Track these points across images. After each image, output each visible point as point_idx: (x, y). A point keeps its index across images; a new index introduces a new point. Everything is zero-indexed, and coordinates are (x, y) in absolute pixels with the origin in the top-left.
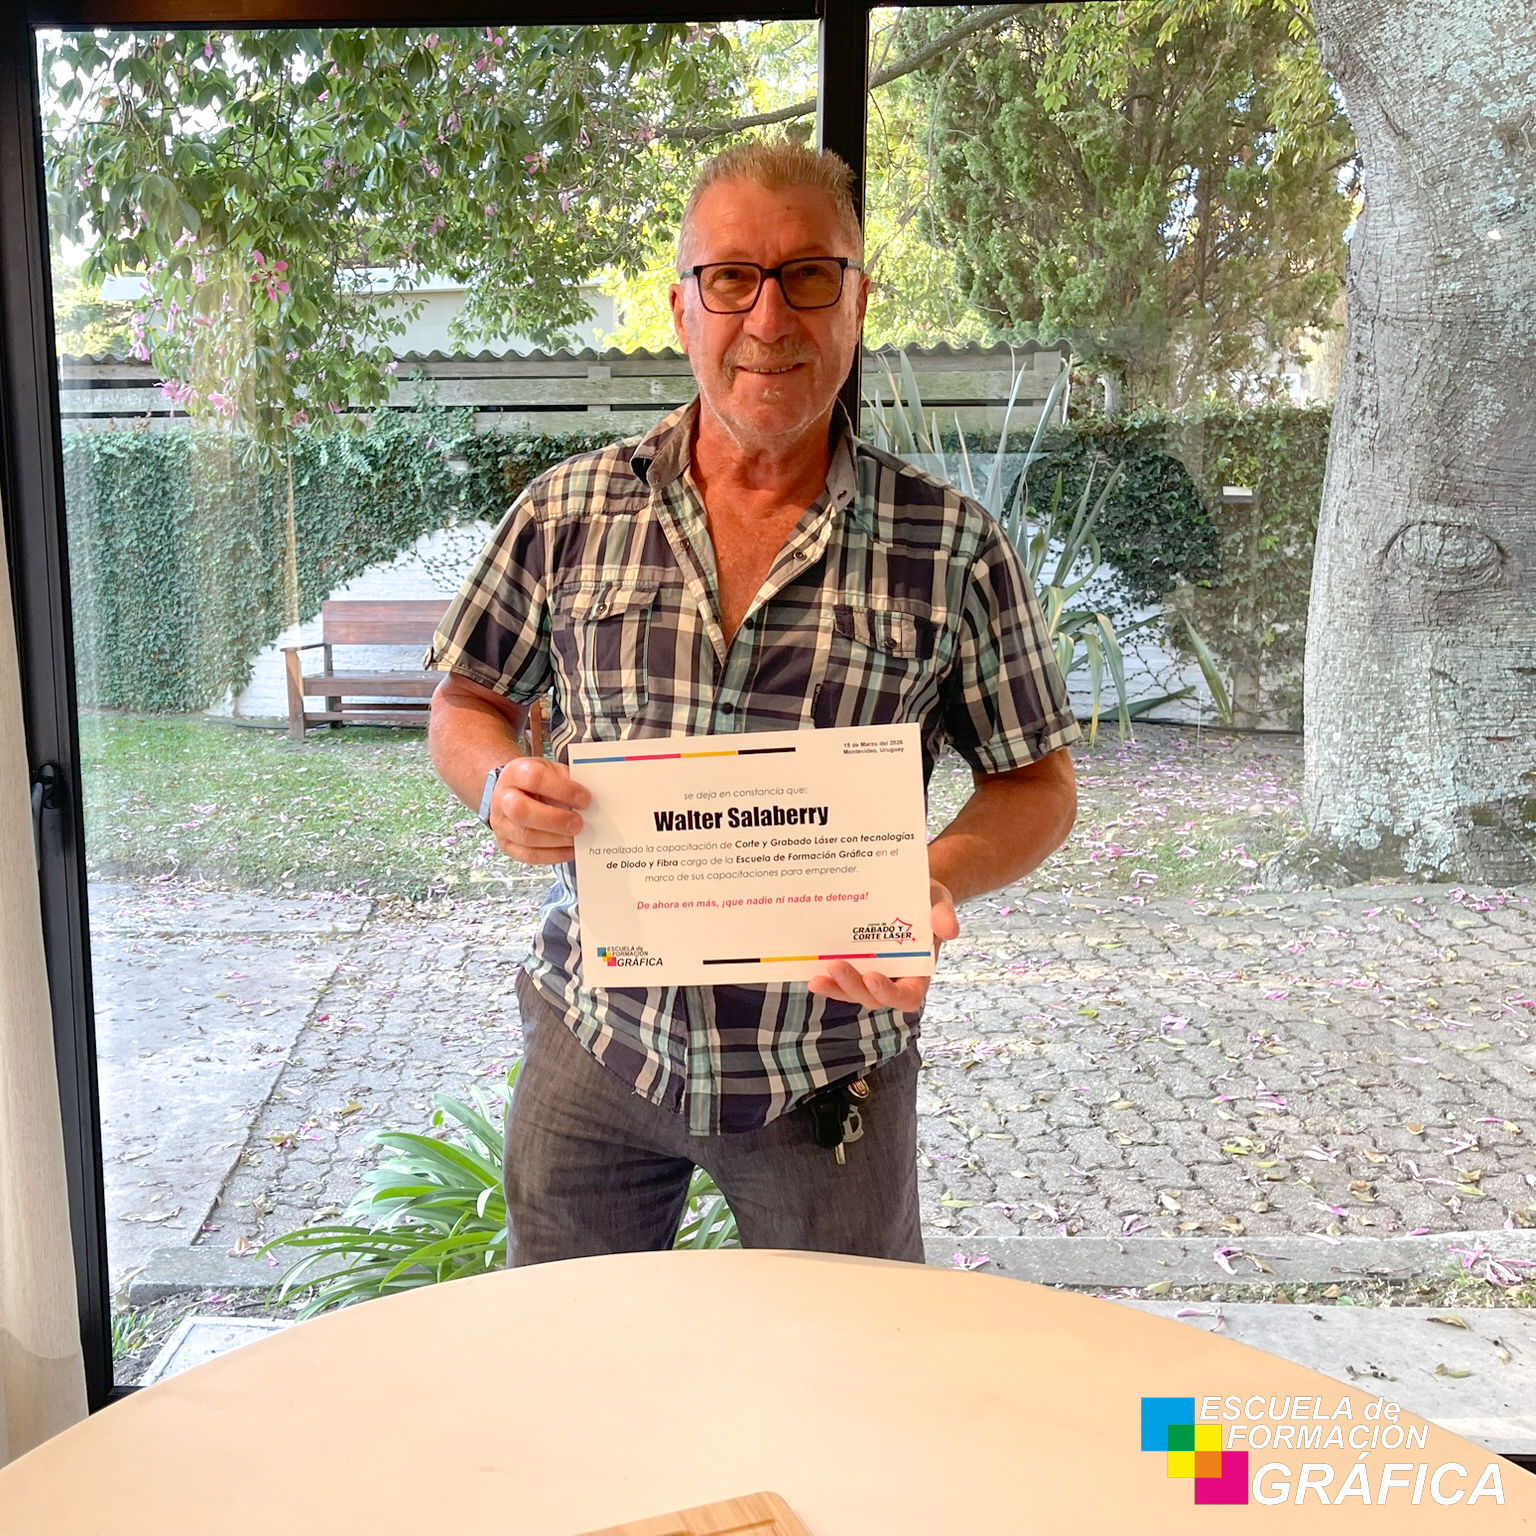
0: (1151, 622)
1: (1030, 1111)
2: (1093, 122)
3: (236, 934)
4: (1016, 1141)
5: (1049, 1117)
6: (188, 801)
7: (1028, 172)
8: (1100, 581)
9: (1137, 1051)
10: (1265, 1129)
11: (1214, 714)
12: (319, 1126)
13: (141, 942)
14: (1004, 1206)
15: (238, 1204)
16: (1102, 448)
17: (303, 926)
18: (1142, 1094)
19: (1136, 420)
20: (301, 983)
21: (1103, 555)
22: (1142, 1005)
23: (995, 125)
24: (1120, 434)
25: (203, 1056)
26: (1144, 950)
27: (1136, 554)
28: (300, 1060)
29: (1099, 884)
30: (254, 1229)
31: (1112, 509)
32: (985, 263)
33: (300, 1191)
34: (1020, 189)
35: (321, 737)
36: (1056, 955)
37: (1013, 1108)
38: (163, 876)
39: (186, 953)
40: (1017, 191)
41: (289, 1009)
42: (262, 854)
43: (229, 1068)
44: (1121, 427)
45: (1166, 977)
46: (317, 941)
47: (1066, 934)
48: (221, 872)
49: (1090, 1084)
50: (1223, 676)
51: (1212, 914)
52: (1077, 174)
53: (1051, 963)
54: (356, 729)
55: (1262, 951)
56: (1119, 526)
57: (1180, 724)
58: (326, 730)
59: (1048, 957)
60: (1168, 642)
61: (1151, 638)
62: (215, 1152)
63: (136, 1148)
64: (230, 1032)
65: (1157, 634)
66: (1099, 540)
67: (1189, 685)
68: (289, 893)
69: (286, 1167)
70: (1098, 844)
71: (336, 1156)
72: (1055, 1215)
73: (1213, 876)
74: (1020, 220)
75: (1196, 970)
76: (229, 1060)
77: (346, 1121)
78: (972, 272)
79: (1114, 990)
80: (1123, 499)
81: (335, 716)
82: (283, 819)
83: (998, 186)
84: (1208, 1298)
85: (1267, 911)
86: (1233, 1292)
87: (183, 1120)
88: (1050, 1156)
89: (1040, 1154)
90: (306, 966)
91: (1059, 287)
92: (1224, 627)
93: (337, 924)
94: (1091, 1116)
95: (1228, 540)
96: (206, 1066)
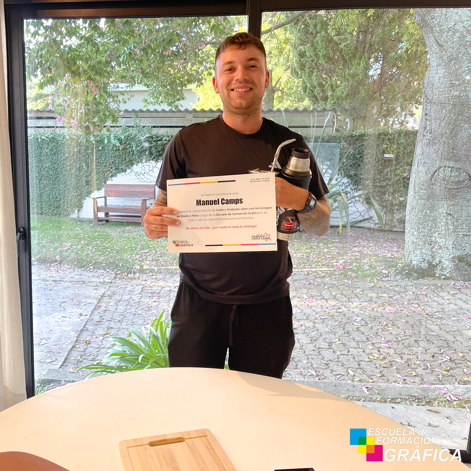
0: (359, 196)
1: (310, 343)
2: (346, 39)
3: (75, 281)
4: (305, 352)
5: (316, 345)
6: (63, 242)
7: (325, 55)
8: (344, 183)
9: (345, 327)
10: (383, 352)
11: (379, 225)
12: (97, 338)
13: (48, 282)
14: (299, 371)
15: (72, 358)
16: (346, 142)
17: (95, 280)
18: (345, 340)
19: (357, 133)
20: (94, 297)
21: (345, 175)
22: (347, 313)
23: (315, 41)
24: (351, 137)
25: (64, 316)
26: (350, 297)
27: (355, 175)
28: (92, 318)
29: (337, 276)
30: (77, 366)
31: (348, 160)
32: (311, 83)
33: (90, 356)
34: (323, 60)
35: (103, 225)
36: (322, 297)
37: (305, 342)
38: (55, 264)
39: (61, 286)
40: (322, 61)
41: (90, 303)
42: (84, 258)
43: (71, 320)
44: (352, 135)
45: (356, 305)
46: (99, 284)
47: (326, 291)
48: (72, 263)
49: (329, 336)
50: (382, 214)
51: (372, 287)
52: (341, 56)
53: (321, 300)
54: (113, 223)
55: (388, 298)
56: (350, 166)
57: (368, 228)
58: (104, 222)
59: (320, 298)
60: (365, 202)
61: (359, 201)
62: (67, 343)
63: (44, 341)
64: (72, 309)
65: (361, 200)
66: (344, 170)
67: (371, 216)
68: (92, 270)
69: (87, 349)
70: (338, 264)
71: (101, 346)
72: (315, 374)
73: (374, 275)
74: (323, 70)
75: (366, 303)
76: (72, 318)
77: (105, 337)
78: (306, 86)
79: (339, 308)
80: (352, 158)
81: (107, 219)
82: (90, 248)
83: (316, 59)
84: (360, 400)
85: (390, 287)
86: (368, 399)
87: (58, 334)
88: (315, 357)
89: (312, 356)
90: (95, 291)
91: (334, 91)
92: (383, 198)
93: (105, 279)
94: (329, 346)
95: (385, 171)
96: (65, 319)
